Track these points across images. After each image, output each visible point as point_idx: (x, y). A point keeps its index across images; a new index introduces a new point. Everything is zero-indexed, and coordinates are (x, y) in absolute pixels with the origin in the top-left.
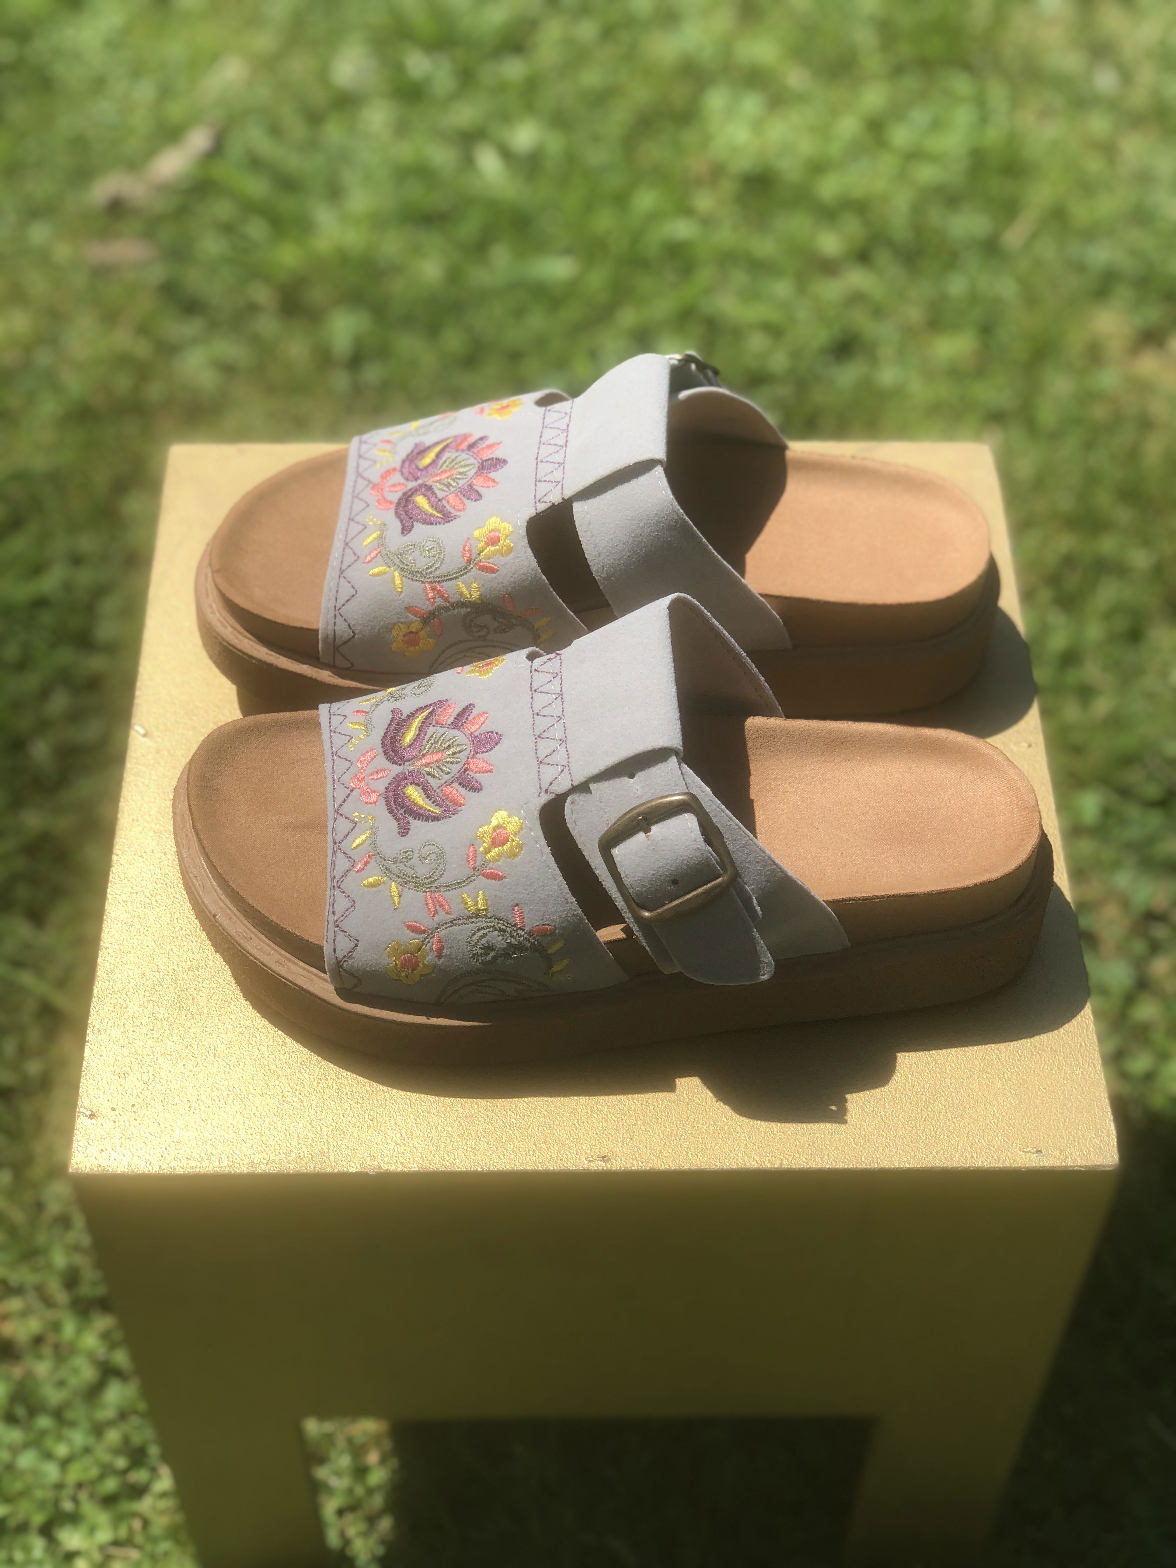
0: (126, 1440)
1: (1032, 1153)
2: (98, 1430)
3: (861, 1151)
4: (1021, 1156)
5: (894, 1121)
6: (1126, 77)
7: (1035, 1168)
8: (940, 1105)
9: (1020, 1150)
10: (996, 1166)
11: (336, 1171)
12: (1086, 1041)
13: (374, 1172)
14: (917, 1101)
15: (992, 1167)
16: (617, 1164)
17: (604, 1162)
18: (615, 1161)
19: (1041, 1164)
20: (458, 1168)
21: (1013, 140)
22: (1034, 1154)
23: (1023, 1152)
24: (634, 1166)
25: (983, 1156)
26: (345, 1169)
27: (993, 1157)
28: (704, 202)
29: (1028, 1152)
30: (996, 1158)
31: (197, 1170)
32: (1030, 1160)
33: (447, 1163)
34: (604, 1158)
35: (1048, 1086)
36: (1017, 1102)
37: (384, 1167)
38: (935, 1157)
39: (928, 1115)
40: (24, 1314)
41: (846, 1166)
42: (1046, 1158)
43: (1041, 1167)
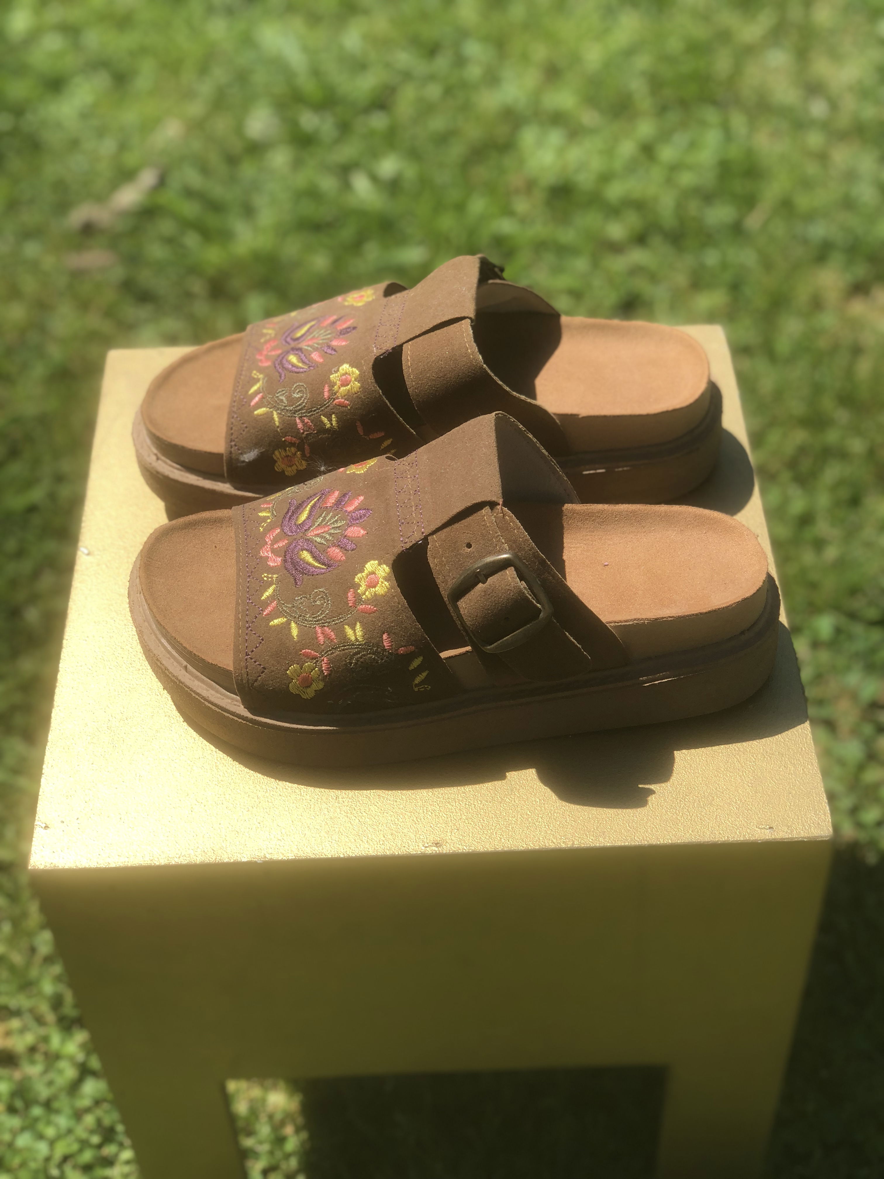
0: (99, 1122)
1: (765, 829)
2: (78, 1115)
3: (634, 832)
4: (757, 831)
5: (660, 809)
6: (834, 106)
7: (769, 840)
8: (694, 796)
9: (756, 827)
10: (739, 839)
11: (232, 861)
12: (805, 746)
13: (261, 860)
14: (677, 795)
15: (736, 841)
16: (446, 849)
17: (437, 847)
18: (445, 847)
19: (773, 837)
20: (325, 856)
21: (750, 154)
22: (767, 829)
23: (759, 828)
24: (460, 850)
25: (728, 832)
26: (239, 859)
27: (736, 833)
28: (521, 206)
29: (762, 828)
30: (738, 833)
31: (126, 864)
32: (764, 834)
33: (317, 852)
34: (437, 844)
35: (777, 780)
36: (754, 792)
37: (269, 857)
38: (691, 834)
39: (685, 804)
40: (22, 1031)
41: (623, 844)
42: (777, 832)
43: (773, 839)
